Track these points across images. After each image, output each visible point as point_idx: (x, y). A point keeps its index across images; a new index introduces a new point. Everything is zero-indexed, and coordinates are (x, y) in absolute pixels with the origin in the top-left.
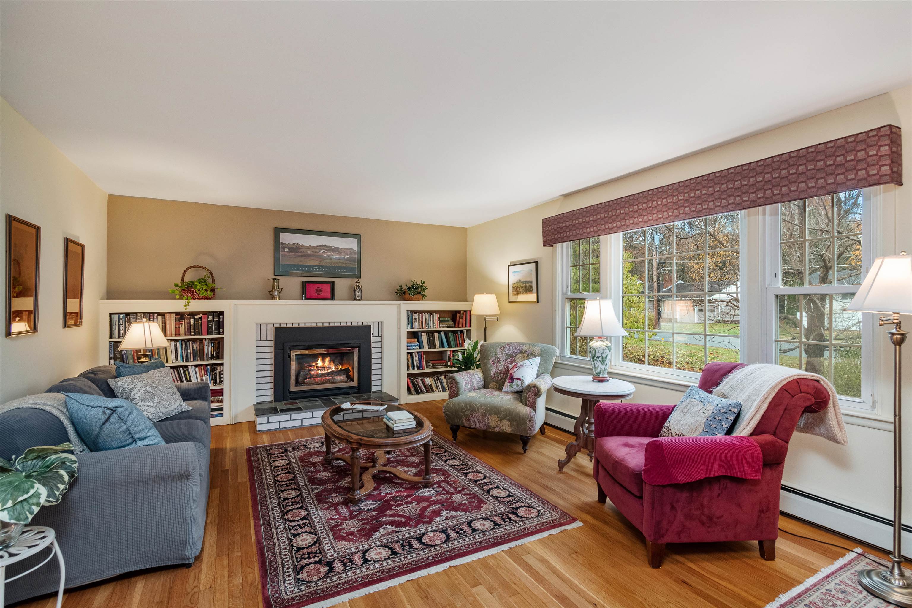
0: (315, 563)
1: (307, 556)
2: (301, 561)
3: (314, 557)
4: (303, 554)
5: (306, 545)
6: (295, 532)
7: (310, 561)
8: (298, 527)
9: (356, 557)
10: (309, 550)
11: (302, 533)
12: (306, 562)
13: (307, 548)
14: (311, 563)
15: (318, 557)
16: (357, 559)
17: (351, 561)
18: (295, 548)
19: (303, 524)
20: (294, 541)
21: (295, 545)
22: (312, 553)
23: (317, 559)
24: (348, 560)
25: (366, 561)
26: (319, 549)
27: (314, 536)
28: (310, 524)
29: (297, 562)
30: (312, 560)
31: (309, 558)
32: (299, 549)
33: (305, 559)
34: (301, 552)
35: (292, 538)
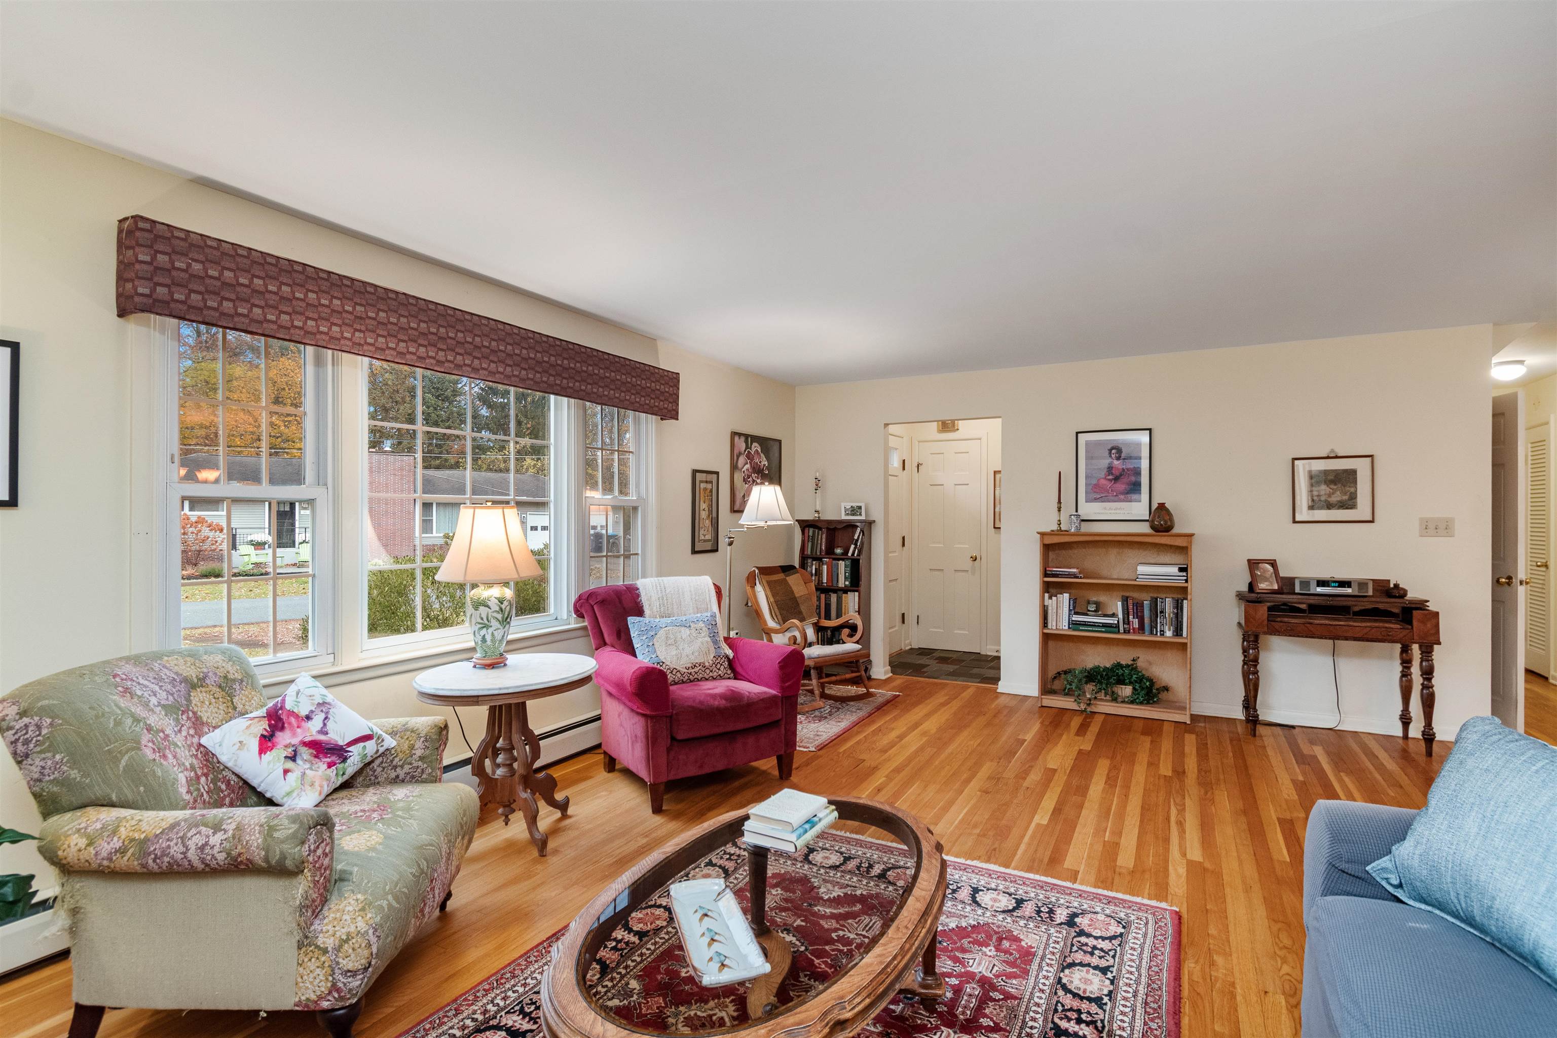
0: (1089, 935)
1: (1096, 952)
2: (1110, 950)
3: (1086, 945)
4: (1100, 957)
5: (1088, 972)
6: (1094, 1008)
7: (1095, 942)
8: (1084, 1016)
9: (1027, 913)
10: (1087, 959)
11: (1082, 998)
12: (1101, 944)
13: (1089, 965)
14: (1096, 938)
15: (1079, 942)
16: (1028, 909)
17: (1039, 912)
18: (1109, 975)
19: (1069, 1020)
20: (1106, 992)
21: (1108, 982)
22: (1085, 952)
23: (1083, 939)
24: (1042, 914)
25: (1019, 903)
26: (1071, 952)
27: (1064, 981)
28: (1056, 1011)
29: (1116, 950)
30: (1091, 942)
31: (1095, 948)
32: (1104, 971)
33: (1102, 950)
34: (1103, 963)
35: (1106, 999)
